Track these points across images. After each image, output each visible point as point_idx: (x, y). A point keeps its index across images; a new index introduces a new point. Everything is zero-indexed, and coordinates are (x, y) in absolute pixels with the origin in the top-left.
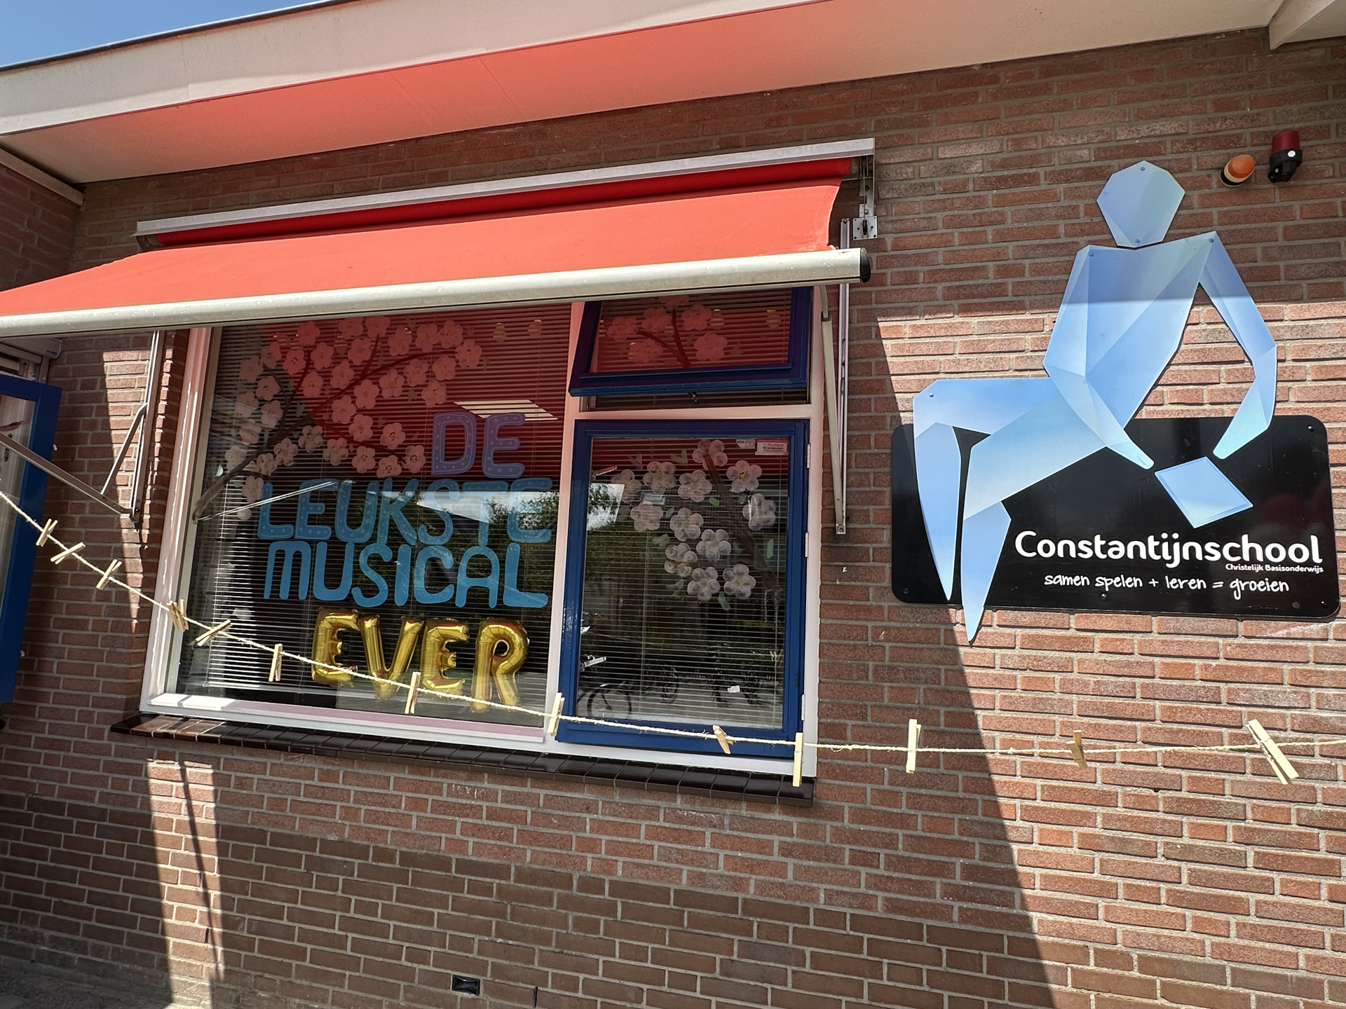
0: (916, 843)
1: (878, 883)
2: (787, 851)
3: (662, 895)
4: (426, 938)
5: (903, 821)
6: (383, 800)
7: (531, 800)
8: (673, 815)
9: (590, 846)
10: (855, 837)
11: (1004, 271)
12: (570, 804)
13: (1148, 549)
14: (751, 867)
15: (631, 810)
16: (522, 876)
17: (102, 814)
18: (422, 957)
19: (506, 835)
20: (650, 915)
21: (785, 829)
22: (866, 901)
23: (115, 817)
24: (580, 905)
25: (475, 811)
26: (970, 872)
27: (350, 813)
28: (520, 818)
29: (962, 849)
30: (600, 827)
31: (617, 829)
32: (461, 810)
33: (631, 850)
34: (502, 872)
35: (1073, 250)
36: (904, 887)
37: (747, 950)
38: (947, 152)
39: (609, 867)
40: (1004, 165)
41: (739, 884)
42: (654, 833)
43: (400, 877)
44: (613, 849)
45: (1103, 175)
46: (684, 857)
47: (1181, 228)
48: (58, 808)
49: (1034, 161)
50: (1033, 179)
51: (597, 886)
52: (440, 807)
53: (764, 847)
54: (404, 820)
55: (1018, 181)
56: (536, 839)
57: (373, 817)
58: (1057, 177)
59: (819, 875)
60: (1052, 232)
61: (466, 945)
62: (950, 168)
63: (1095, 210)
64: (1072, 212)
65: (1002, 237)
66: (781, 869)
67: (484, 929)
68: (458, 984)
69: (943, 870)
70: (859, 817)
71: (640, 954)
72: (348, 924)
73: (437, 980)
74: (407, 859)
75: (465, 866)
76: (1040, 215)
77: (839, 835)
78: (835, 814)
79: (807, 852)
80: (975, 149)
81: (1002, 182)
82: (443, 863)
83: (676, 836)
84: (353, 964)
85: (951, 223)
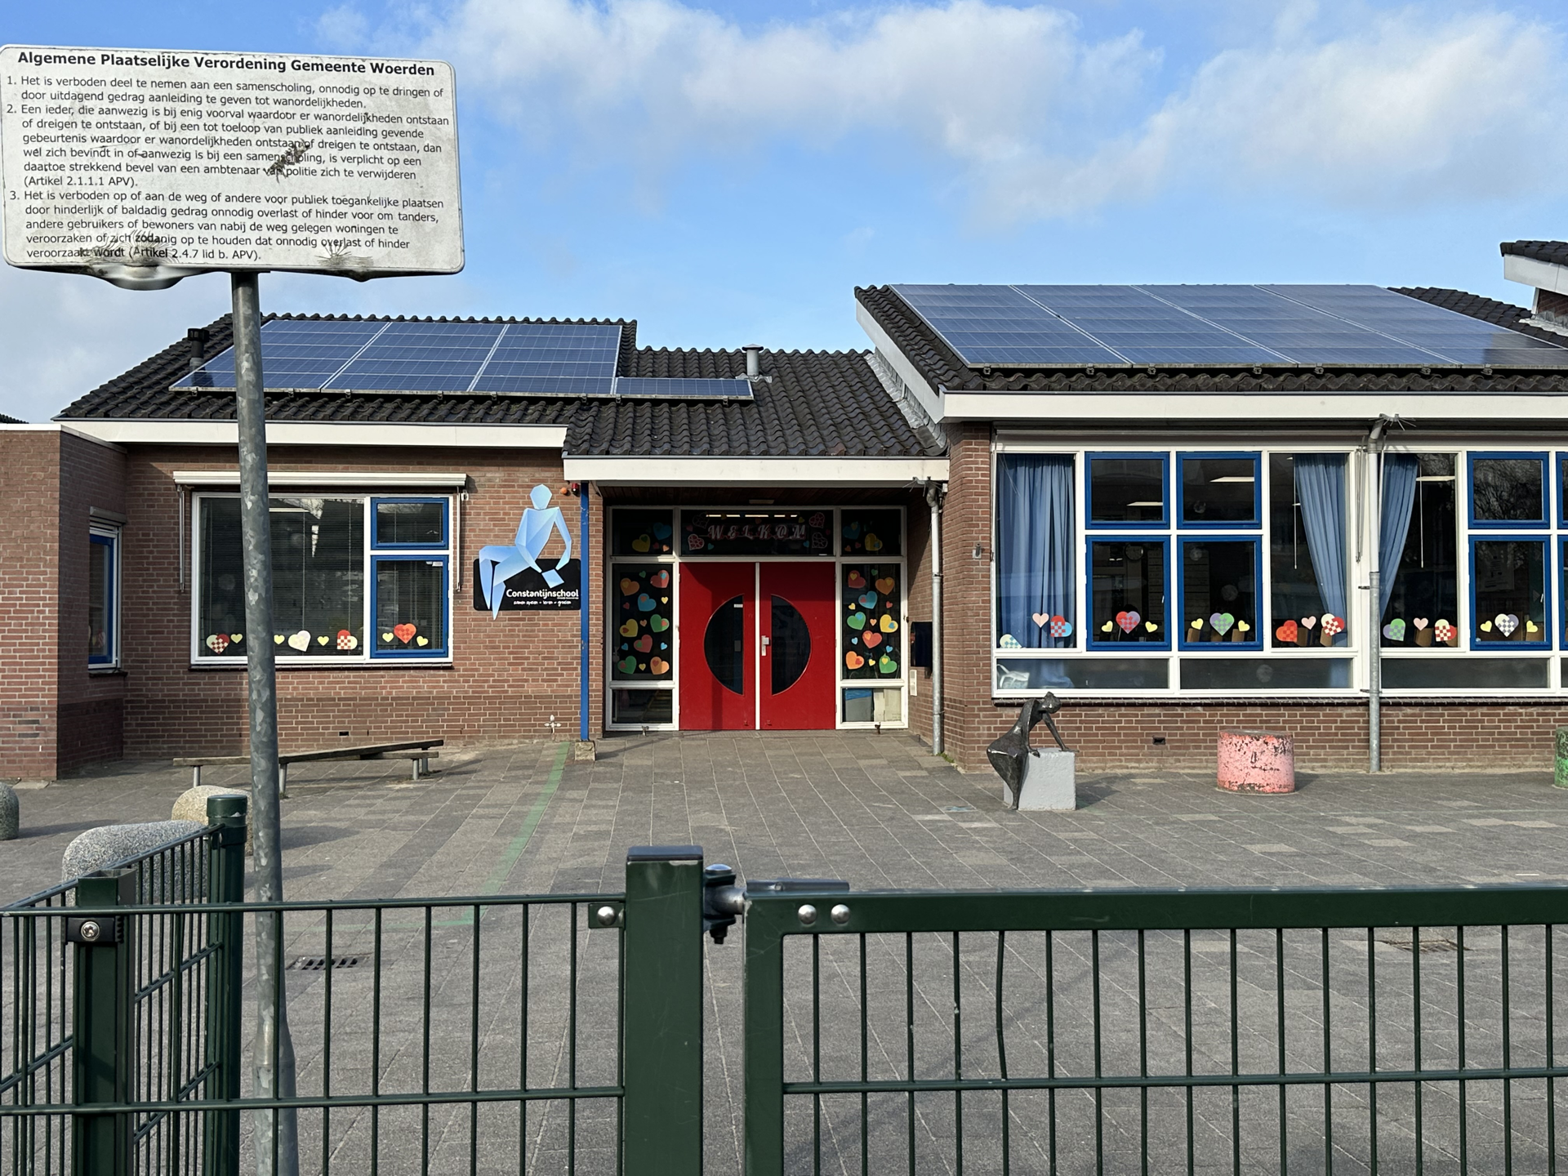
0: (480, 675)
1: (469, 687)
2: (444, 682)
3: (408, 698)
4: (329, 723)
5: (477, 670)
6: (308, 683)
7: (364, 677)
8: (410, 676)
9: (384, 688)
10: (463, 676)
11: (505, 514)
12: (377, 677)
13: (539, 594)
14: (434, 687)
15: (397, 676)
16: (361, 699)
17: (185, 701)
18: (328, 728)
19: (355, 688)
20: (404, 704)
21: (444, 676)
22: (467, 692)
23: (191, 701)
24: (381, 705)
25: (344, 682)
26: (494, 681)
27: (295, 689)
28: (360, 683)
29: (493, 676)
30: (386, 682)
31: (392, 682)
32: (338, 683)
33: (396, 688)
34: (354, 699)
35: (523, 509)
36: (477, 687)
37: (433, 709)
38: (489, 475)
39: (391, 693)
40: (506, 481)
41: (431, 692)
42: (404, 682)
43: (318, 705)
44: (391, 688)
45: (532, 487)
46: (414, 687)
47: (551, 505)
48: (164, 701)
49: (513, 481)
50: (513, 486)
51: (387, 699)
52: (329, 683)
53: (438, 682)
54: (317, 689)
55: (509, 486)
56: (365, 688)
57: (306, 689)
58: (520, 486)
59: (454, 687)
60: (518, 503)
61: (344, 722)
62: (490, 480)
63: (529, 498)
64: (523, 497)
65: (504, 503)
66: (443, 687)
67: (350, 716)
68: (341, 734)
69: (487, 681)
70: (464, 670)
71: (402, 716)
72: (297, 723)
73: (334, 734)
74: (318, 700)
75: (339, 699)
76: (514, 497)
77: (459, 676)
78: (459, 670)
79: (451, 681)
80: (497, 475)
81: (504, 486)
82: (334, 699)
83: (411, 682)
84: (303, 734)
85: (491, 498)
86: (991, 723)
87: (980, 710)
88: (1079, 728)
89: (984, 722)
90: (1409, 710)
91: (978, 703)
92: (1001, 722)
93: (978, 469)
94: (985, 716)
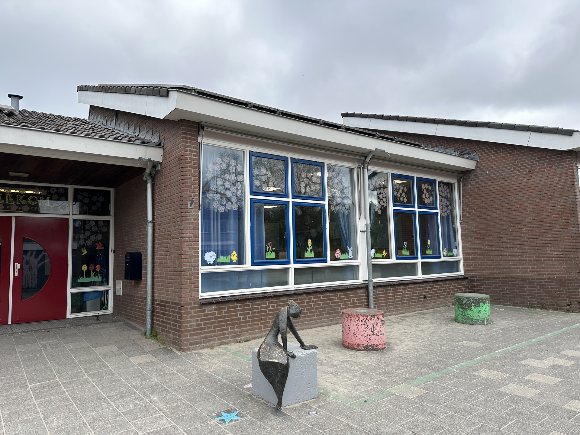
86: (199, 316)
87: (192, 308)
88: (248, 314)
89: (194, 317)
90: (380, 289)
91: (190, 304)
92: (205, 315)
93: (191, 151)
94: (195, 312)
